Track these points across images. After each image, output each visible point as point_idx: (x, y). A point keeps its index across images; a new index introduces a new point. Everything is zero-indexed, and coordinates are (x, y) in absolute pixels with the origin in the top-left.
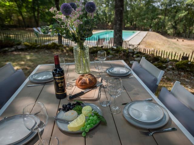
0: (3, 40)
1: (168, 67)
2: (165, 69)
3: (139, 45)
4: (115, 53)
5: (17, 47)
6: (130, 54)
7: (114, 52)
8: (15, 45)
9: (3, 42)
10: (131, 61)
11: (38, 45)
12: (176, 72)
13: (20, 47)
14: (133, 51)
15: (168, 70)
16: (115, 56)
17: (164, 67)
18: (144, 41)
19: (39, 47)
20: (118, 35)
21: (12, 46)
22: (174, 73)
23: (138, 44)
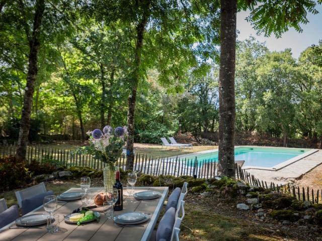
0: (40, 161)
1: (303, 218)
2: (297, 220)
3: (300, 178)
4: (215, 188)
5: (58, 174)
6: (240, 191)
7: (214, 186)
8: (55, 171)
9: (40, 164)
10: (239, 203)
11: (91, 171)
12: (315, 227)
13: (62, 174)
14: (246, 186)
15: (301, 223)
16: (214, 194)
17: (295, 216)
18: (316, 172)
19: (93, 174)
20: (224, 156)
21: (51, 172)
22: (309, 228)
23: (297, 176)
